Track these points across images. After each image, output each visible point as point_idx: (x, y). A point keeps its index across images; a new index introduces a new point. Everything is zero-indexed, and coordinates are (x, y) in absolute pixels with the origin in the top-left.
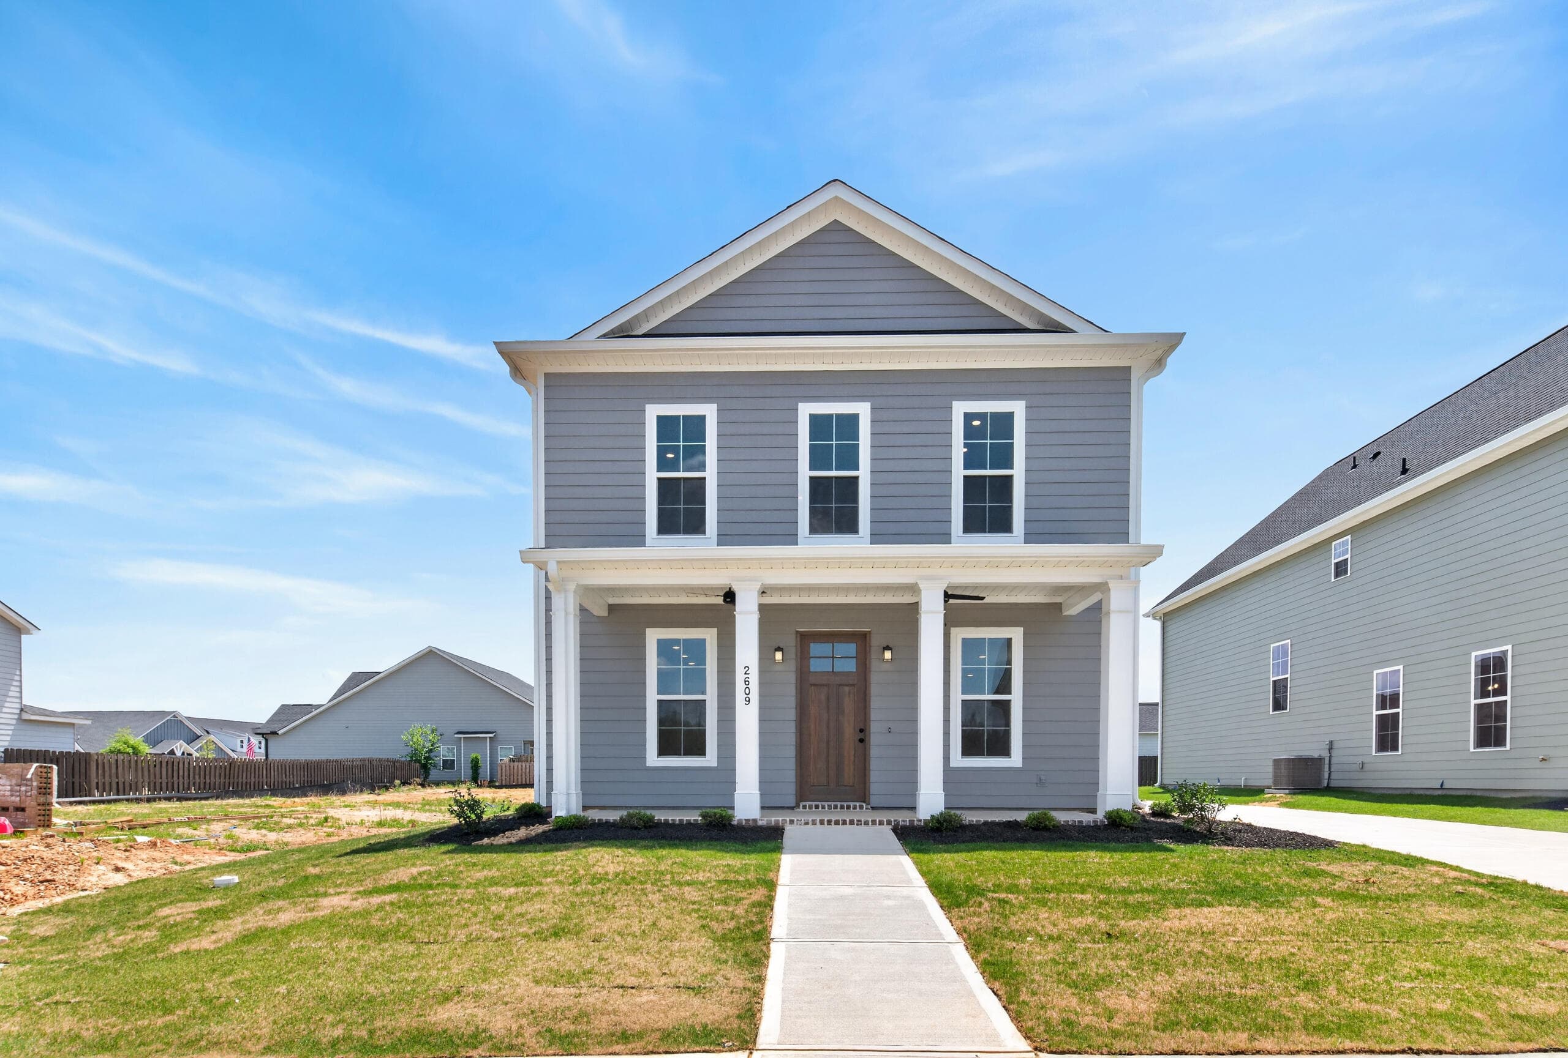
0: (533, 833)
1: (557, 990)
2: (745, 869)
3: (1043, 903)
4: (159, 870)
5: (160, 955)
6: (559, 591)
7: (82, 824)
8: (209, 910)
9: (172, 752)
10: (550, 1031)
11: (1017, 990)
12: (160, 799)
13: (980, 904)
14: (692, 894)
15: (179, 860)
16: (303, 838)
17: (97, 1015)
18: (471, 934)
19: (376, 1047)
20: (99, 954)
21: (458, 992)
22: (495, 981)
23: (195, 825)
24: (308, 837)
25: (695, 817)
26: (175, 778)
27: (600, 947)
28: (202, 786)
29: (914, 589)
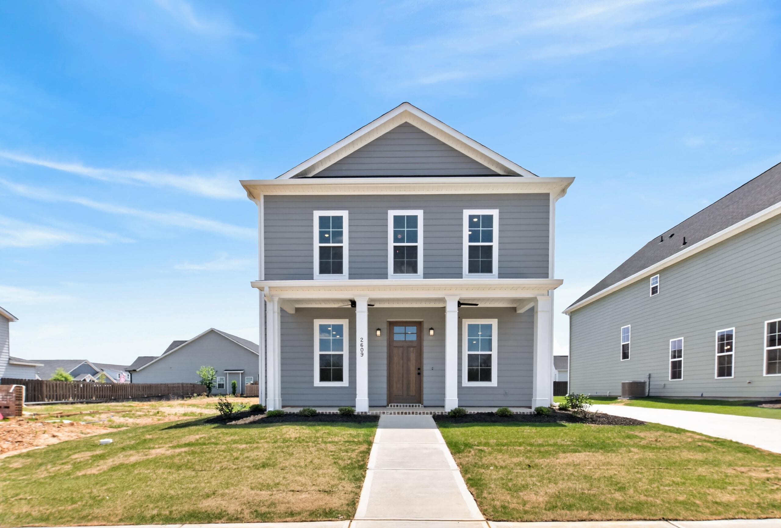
0: (257, 419)
1: (261, 492)
2: (358, 435)
3: (500, 451)
4: (73, 437)
5: (72, 477)
6: (270, 301)
7: (37, 414)
8: (97, 456)
9: (85, 380)
10: (256, 511)
11: (482, 492)
12: (77, 403)
13: (470, 452)
14: (331, 447)
15: (84, 432)
16: (146, 421)
17: (40, 504)
18: (222, 467)
19: (173, 519)
20: (43, 476)
21: (214, 494)
22: (232, 488)
23: (93, 415)
24: (148, 421)
25: (336, 411)
26: (85, 393)
27: (284, 472)
28: (98, 396)
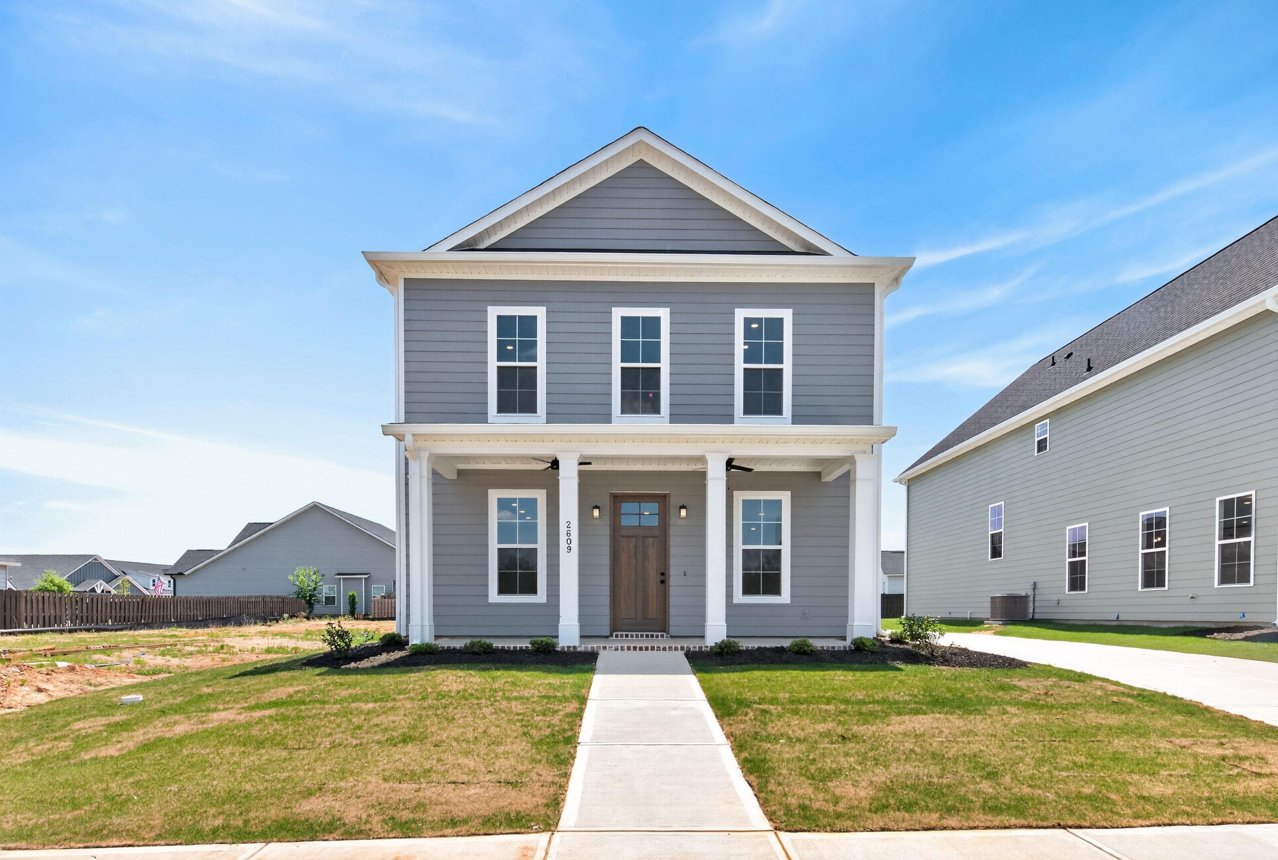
0: (392, 658)
1: (401, 786)
2: (562, 686)
3: (796, 712)
4: (75, 690)
5: (72, 761)
6: (414, 459)
7: (10, 652)
8: (117, 724)
9: (93, 590)
10: (392, 818)
11: (767, 782)
12: (81, 630)
13: (746, 714)
14: (516, 706)
15: (93, 682)
16: (202, 663)
17: (16, 811)
18: (334, 741)
19: (250, 833)
20: (20, 761)
21: (320, 789)
22: (351, 779)
23: (109, 652)
24: (205, 662)
25: (525, 644)
26: (95, 612)
27: (440, 751)
28: (118, 619)
29: (702, 459)
